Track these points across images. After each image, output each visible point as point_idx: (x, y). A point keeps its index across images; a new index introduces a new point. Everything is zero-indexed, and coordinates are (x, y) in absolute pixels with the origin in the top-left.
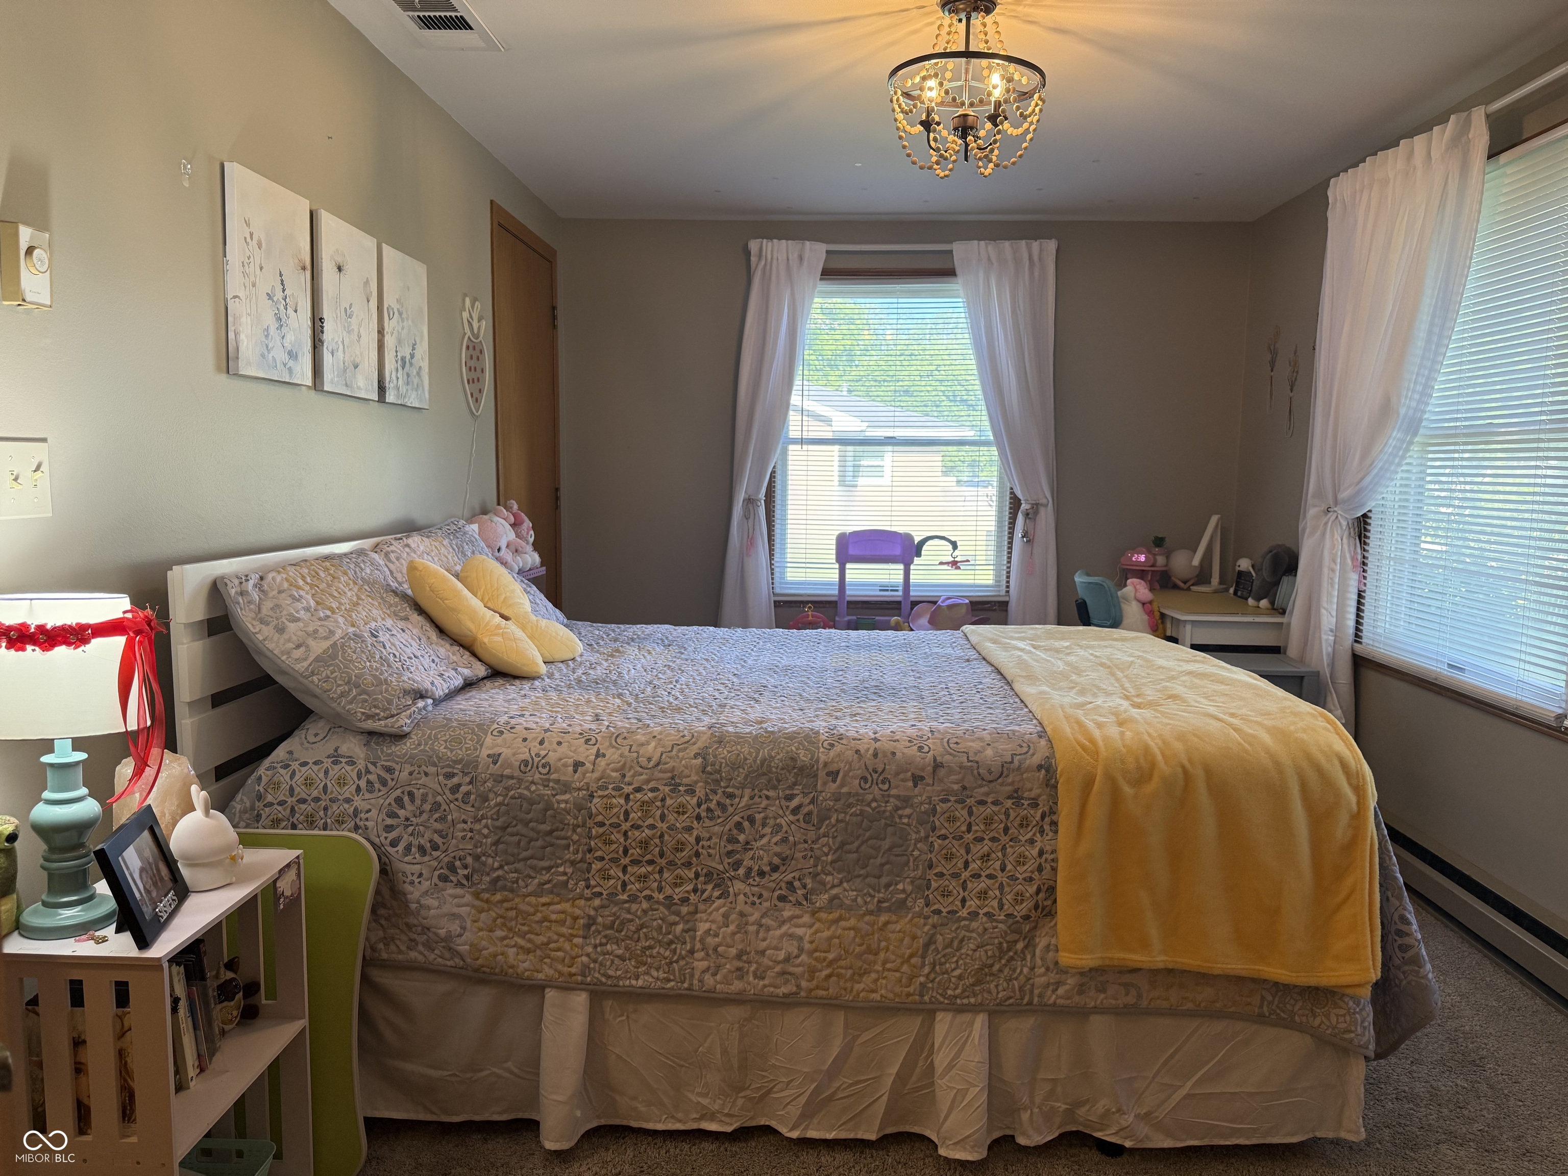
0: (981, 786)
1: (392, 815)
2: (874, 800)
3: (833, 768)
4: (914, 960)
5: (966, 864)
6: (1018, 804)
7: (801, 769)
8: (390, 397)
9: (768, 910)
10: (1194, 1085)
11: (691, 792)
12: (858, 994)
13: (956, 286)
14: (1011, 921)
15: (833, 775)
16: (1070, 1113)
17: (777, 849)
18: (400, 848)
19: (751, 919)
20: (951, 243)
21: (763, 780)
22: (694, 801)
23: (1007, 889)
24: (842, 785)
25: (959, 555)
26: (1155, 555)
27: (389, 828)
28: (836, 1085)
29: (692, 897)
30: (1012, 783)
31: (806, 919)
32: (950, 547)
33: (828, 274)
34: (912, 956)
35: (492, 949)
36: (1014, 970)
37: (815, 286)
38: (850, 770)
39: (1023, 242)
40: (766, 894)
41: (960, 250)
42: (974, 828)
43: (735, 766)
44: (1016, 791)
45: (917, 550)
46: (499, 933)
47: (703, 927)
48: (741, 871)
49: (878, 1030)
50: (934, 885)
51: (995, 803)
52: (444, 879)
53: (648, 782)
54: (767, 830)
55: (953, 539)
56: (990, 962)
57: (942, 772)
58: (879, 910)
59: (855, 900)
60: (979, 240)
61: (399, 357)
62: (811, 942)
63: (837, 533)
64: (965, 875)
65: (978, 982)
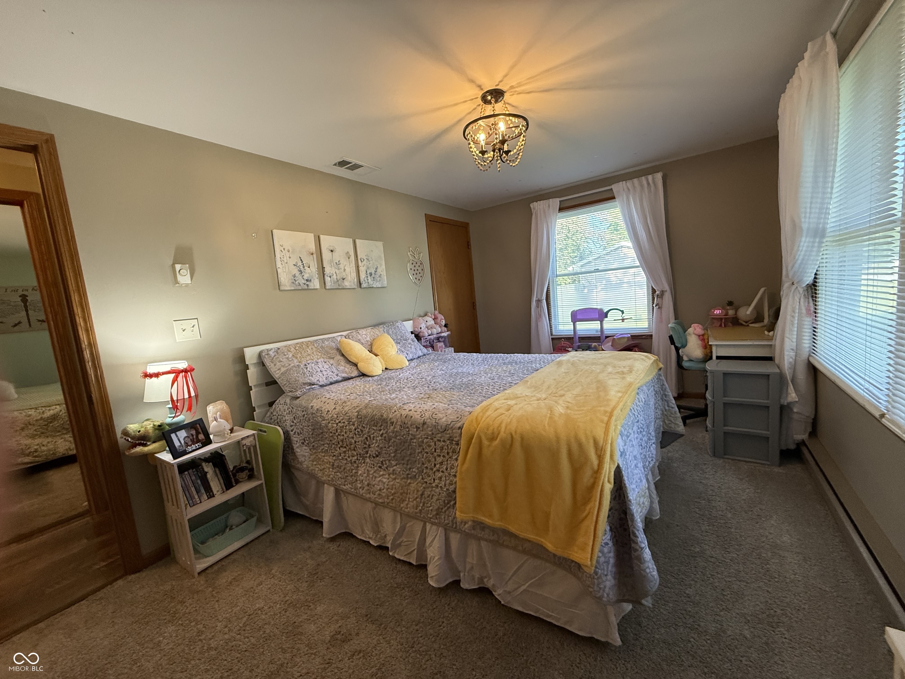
0: (438, 434)
1: (293, 422)
2: (404, 435)
3: (392, 420)
4: (418, 499)
5: (435, 465)
6: (451, 443)
7: (384, 420)
8: (364, 285)
9: (376, 470)
10: (528, 587)
11: (354, 425)
12: (402, 508)
13: (616, 203)
14: (448, 492)
15: (392, 423)
16: (481, 579)
17: (377, 449)
18: (293, 432)
19: (371, 473)
20: (611, 185)
21: (373, 422)
22: (354, 428)
23: (447, 478)
24: (395, 428)
25: (625, 316)
26: (728, 310)
27: (291, 426)
28: (401, 540)
29: (357, 462)
30: (449, 434)
31: (387, 476)
32: (621, 313)
33: (561, 209)
34: (417, 498)
35: (312, 468)
36: (450, 512)
37: (557, 215)
38: (397, 422)
39: (643, 177)
40: (375, 465)
41: (615, 188)
42: (437, 451)
43: (366, 417)
44: (451, 437)
45: (606, 315)
46: (315, 463)
47: (360, 472)
48: (368, 455)
49: (412, 523)
50: (425, 471)
51: (444, 441)
52: (303, 443)
53: (342, 420)
54: (374, 441)
55: (621, 309)
56: (441, 507)
57: (425, 426)
58: (408, 478)
59: (400, 472)
60: (622, 181)
61: (368, 272)
62: (387, 485)
63: (572, 310)
64: (435, 469)
65: (437, 514)
